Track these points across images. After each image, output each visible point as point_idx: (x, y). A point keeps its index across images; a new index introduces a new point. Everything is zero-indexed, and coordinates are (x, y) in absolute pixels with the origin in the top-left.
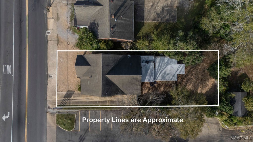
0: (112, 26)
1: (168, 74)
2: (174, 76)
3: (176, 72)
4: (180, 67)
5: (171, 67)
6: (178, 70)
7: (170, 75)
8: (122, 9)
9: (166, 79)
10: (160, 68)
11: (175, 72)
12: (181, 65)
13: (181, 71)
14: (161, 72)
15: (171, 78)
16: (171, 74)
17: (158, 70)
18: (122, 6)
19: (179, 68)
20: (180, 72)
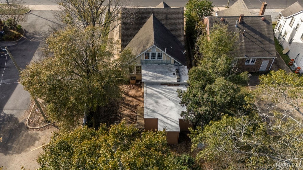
0: (226, 19)
1: (157, 102)
2: (154, 111)
3: (162, 116)
4: (173, 122)
5: (172, 108)
6: (166, 117)
7: (155, 105)
8: (257, 37)
9: (148, 100)
10: (167, 91)
11: (160, 112)
12: (178, 123)
13: (164, 122)
14: (160, 93)
15: (148, 107)
16: (158, 106)
17: (164, 90)
18: (262, 36)
19: (171, 121)
20: (161, 121)
